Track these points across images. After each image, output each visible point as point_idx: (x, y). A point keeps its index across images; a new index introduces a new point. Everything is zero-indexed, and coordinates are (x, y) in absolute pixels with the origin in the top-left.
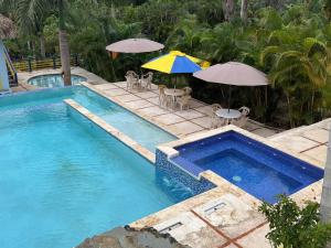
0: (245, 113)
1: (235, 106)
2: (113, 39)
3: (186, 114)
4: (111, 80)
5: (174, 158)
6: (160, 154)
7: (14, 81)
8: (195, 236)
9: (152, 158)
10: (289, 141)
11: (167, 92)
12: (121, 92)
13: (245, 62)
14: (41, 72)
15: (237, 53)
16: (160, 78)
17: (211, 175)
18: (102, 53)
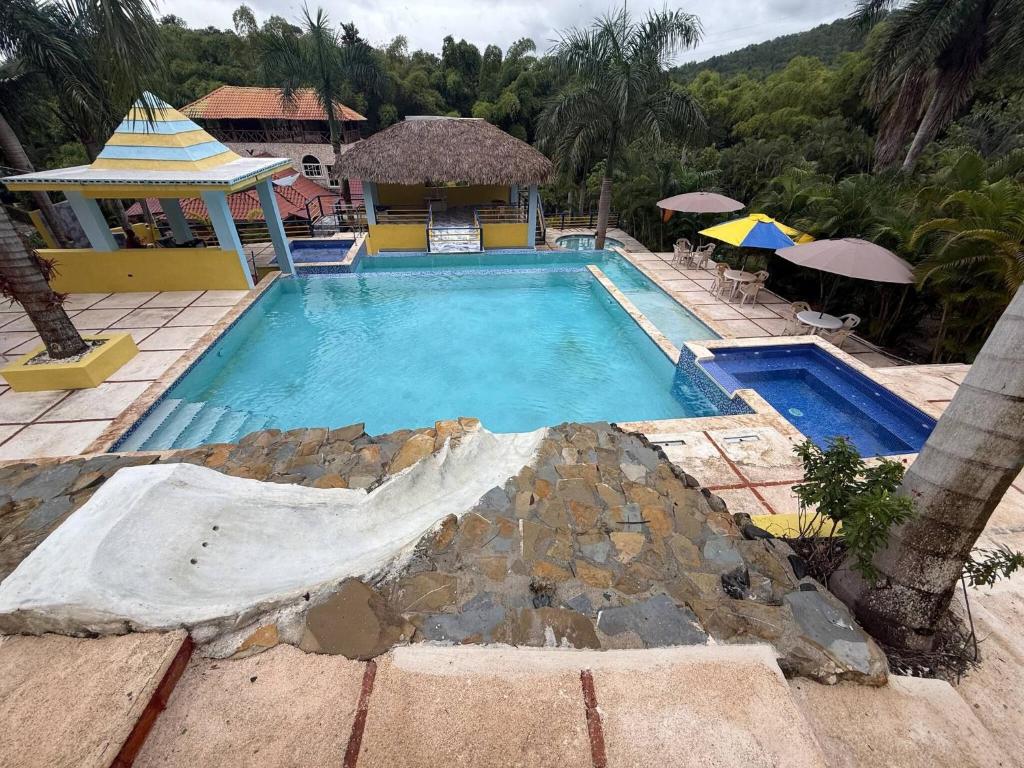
0: (850, 323)
1: (836, 311)
2: (671, 192)
3: (748, 310)
4: (654, 250)
5: (705, 362)
6: (688, 353)
7: (541, 239)
8: (698, 462)
9: (675, 356)
10: (916, 380)
11: (728, 274)
12: (664, 266)
13: (879, 242)
14: (573, 232)
15: (869, 226)
16: (724, 254)
17: (752, 397)
18: (652, 211)
